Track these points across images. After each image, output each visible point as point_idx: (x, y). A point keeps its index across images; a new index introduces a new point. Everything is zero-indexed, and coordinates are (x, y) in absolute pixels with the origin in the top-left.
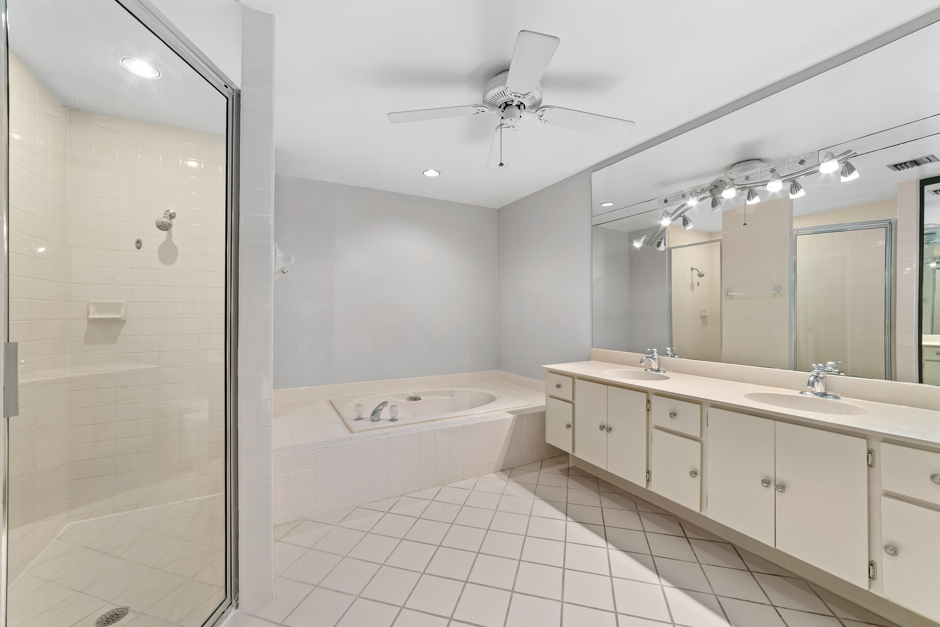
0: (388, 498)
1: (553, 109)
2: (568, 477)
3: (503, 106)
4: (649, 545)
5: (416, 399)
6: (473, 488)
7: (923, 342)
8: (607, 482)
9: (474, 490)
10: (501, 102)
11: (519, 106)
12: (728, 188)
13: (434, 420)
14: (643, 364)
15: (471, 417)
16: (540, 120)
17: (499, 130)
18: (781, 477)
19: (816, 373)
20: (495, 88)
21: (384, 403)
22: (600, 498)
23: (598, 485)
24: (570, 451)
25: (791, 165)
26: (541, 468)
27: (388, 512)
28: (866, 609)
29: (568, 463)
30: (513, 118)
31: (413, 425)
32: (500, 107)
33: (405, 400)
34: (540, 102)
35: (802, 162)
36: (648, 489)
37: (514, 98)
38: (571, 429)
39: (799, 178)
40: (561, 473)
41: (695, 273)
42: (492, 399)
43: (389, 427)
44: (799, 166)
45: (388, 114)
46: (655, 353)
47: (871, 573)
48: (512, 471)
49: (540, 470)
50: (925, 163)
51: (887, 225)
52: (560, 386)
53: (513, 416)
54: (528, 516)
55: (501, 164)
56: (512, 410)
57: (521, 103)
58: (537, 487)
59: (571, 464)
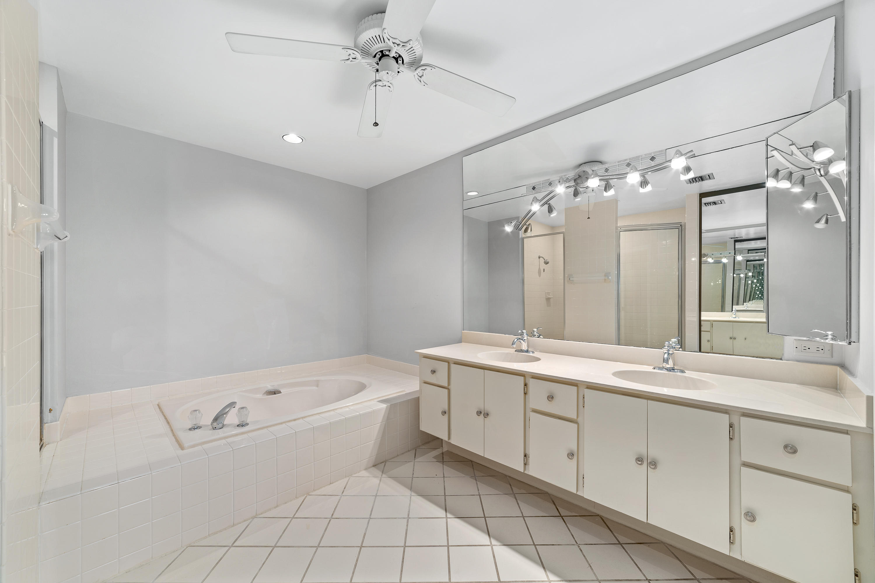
0: (234, 525)
1: (434, 70)
2: (443, 464)
3: (378, 56)
4: (529, 532)
5: (275, 392)
6: (343, 493)
7: (701, 317)
8: (481, 464)
9: (344, 496)
10: (376, 50)
11: (396, 59)
12: (593, 178)
13: (295, 420)
14: (514, 346)
15: (338, 411)
16: (419, 82)
17: (373, 88)
18: (654, 453)
19: (667, 350)
20: (370, 29)
21: (232, 405)
22: (477, 483)
23: (473, 469)
24: (445, 437)
25: (644, 161)
26: (415, 457)
27: (232, 546)
28: (714, 564)
29: (441, 448)
30: (390, 71)
31: (268, 429)
32: (375, 56)
33: (261, 395)
34: (421, 59)
35: (653, 159)
36: (526, 472)
37: (392, 45)
38: (446, 415)
39: (647, 174)
40: (435, 460)
41: (542, 260)
42: (362, 387)
43: (236, 435)
44: (651, 162)
45: (226, 33)
46: (525, 335)
47: (731, 539)
48: (385, 465)
49: (415, 460)
50: (707, 179)
51: (679, 227)
52: (435, 372)
53: (386, 405)
54: (406, 520)
55: (376, 123)
56: (384, 398)
57: (400, 56)
58: (412, 480)
59: (445, 449)
